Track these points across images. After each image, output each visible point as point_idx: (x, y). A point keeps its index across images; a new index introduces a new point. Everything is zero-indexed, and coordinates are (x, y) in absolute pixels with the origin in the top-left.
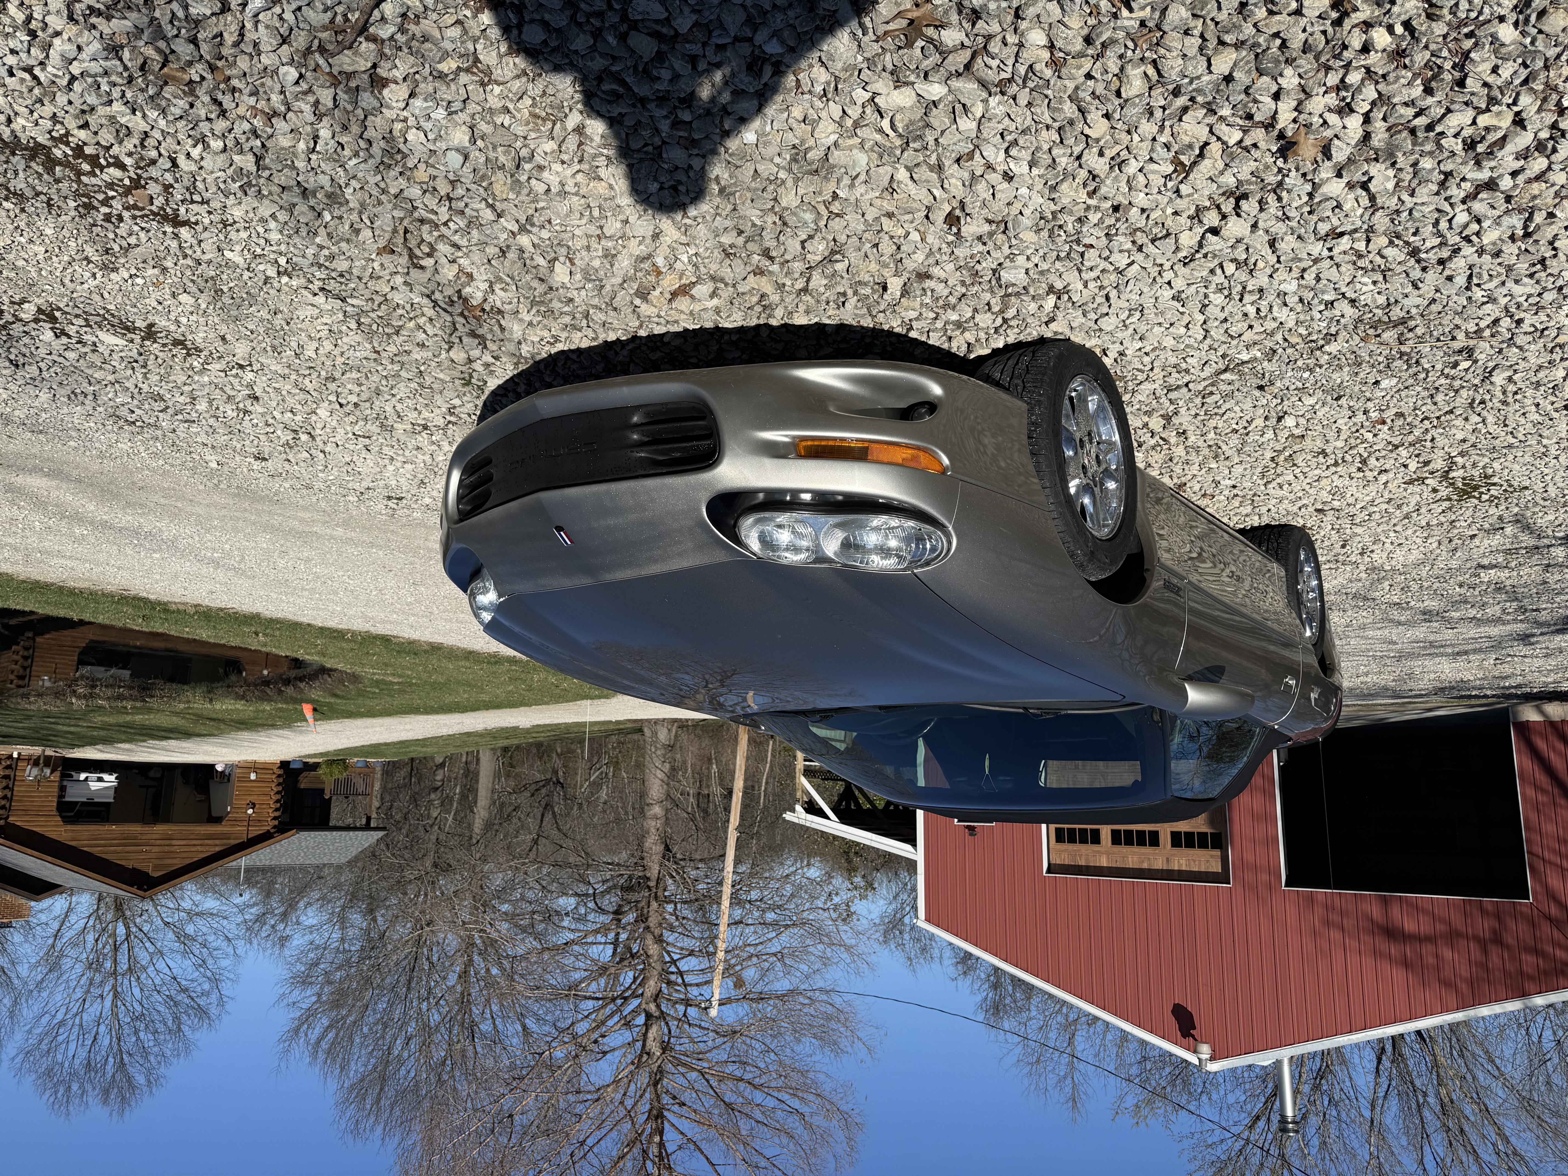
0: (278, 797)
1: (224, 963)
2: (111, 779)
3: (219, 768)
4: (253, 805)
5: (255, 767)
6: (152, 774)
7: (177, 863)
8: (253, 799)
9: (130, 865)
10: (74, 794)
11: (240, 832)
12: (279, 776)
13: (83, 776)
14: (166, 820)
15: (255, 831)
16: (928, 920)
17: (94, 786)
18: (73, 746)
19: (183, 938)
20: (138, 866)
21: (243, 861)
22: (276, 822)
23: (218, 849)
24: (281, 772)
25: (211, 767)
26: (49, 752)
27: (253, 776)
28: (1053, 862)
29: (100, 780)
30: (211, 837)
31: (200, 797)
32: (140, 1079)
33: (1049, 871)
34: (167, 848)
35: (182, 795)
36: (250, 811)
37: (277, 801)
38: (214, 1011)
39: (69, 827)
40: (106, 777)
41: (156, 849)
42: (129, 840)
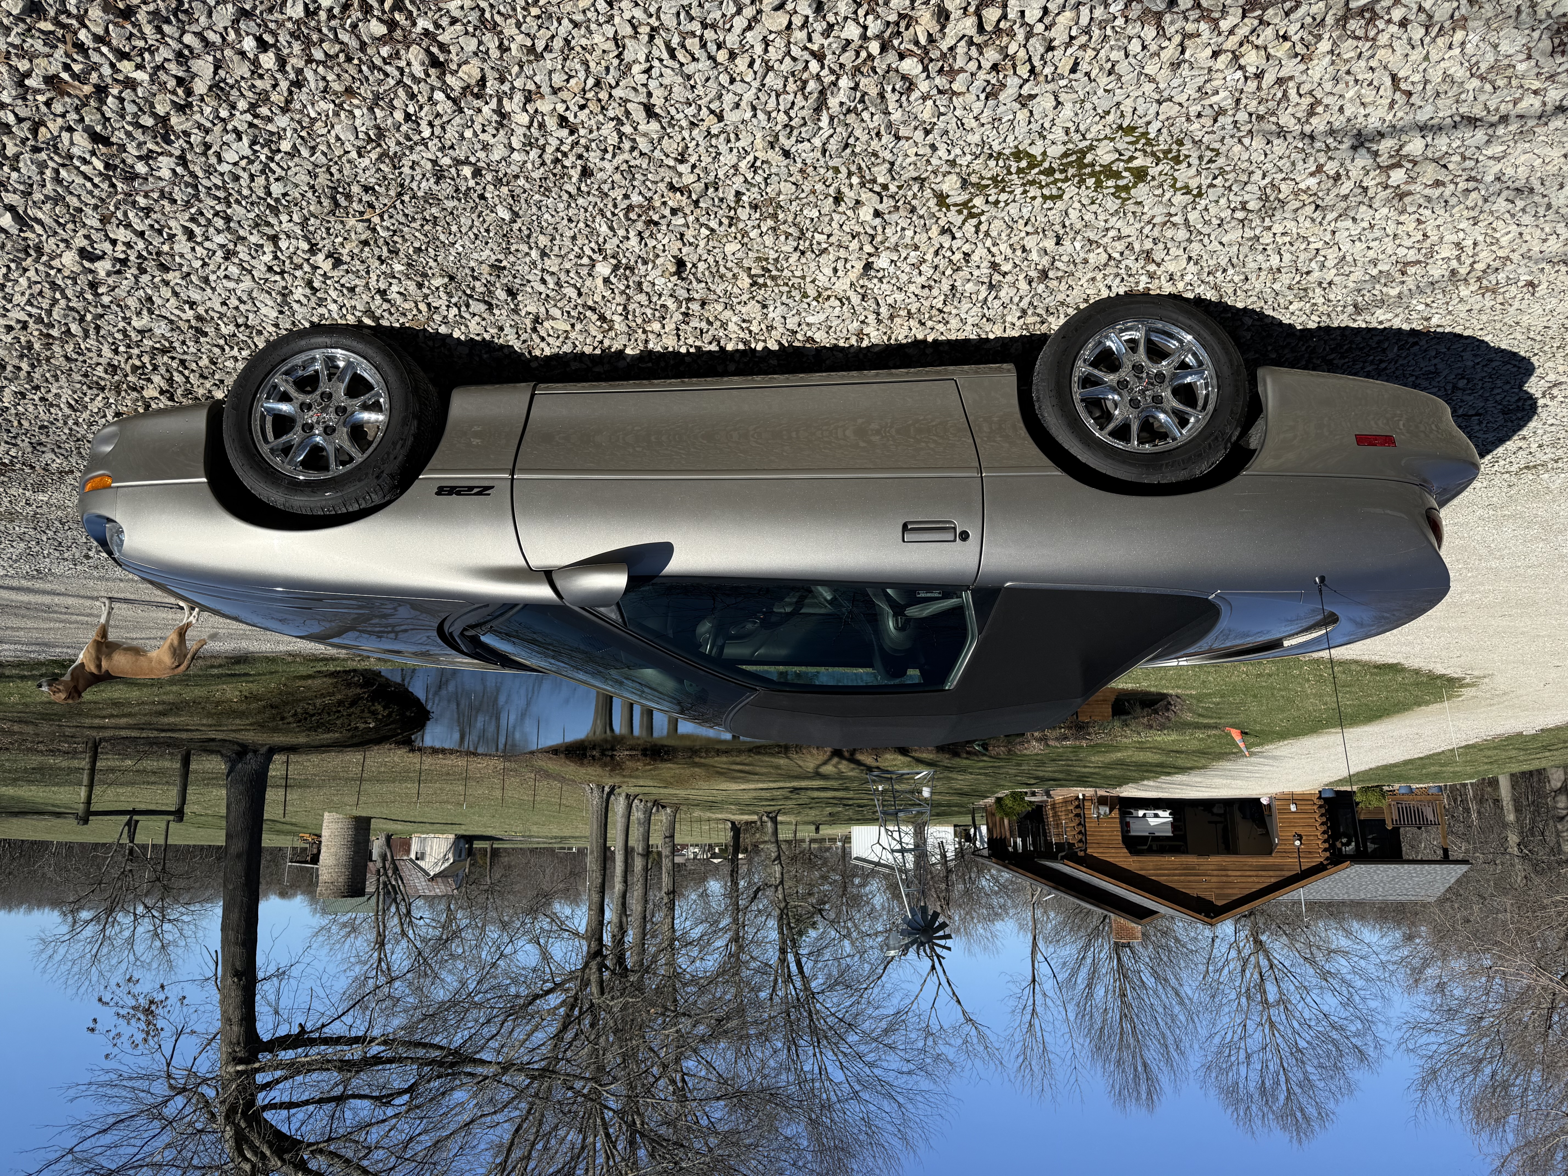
0: (1324, 828)
2: (1165, 816)
4: (1300, 838)
6: (1215, 810)
8: (1299, 830)
9: (1193, 893)
10: (1137, 830)
11: (1292, 865)
12: (1320, 807)
13: (1141, 813)
15: (1307, 864)
17: (1153, 822)
20: (1202, 894)
21: (1302, 893)
22: (1328, 854)
23: (1273, 880)
24: (1321, 802)
25: (1257, 801)
26: (1101, 792)
27: (1293, 808)
29: (1156, 816)
30: (1264, 868)
31: (1260, 831)
34: (1224, 879)
35: (1244, 829)
36: (1297, 843)
37: (1324, 833)
39: (1135, 858)
40: (1160, 813)
41: (1214, 879)
42: (1189, 870)
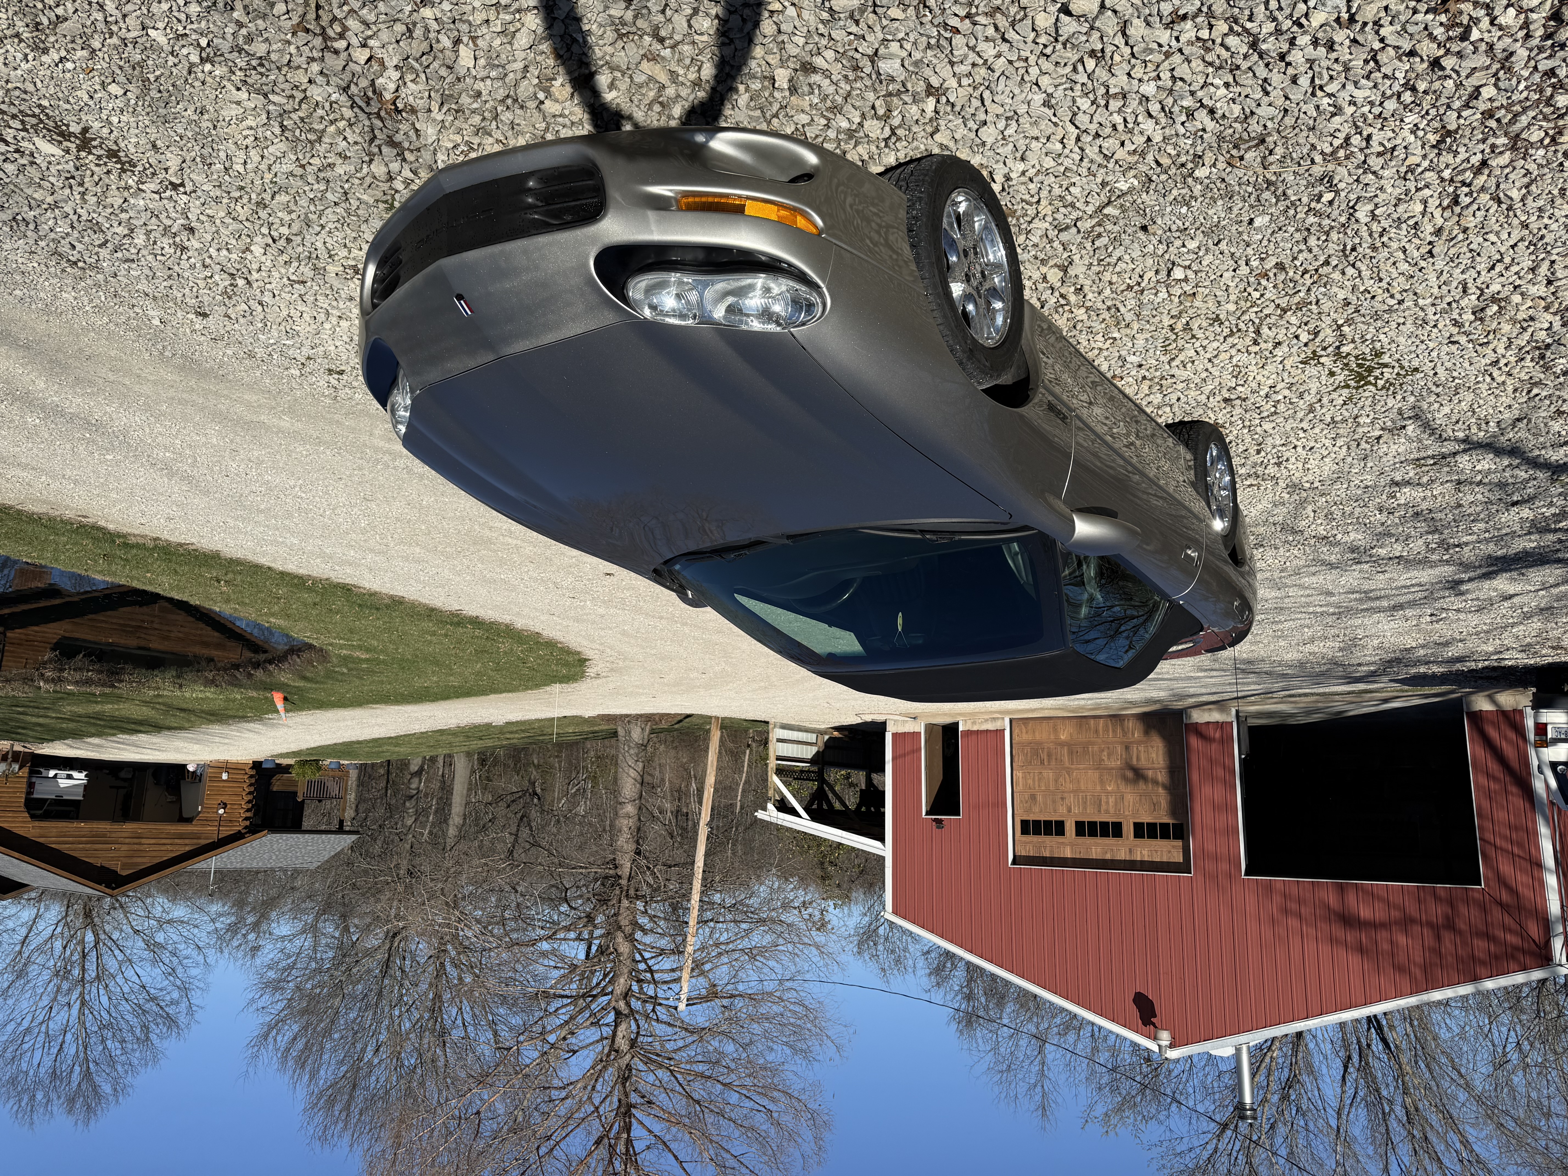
0: (250, 797)
1: (194, 972)
2: (80, 777)
3: (191, 768)
4: (225, 806)
5: (227, 767)
6: (123, 774)
7: (146, 862)
8: (224, 799)
9: (98, 862)
10: (42, 791)
11: (211, 832)
12: (251, 776)
13: (52, 773)
14: (137, 818)
15: (226, 832)
16: (895, 912)
17: (64, 783)
18: (42, 740)
19: (153, 946)
20: (106, 864)
21: (213, 863)
22: (248, 823)
23: (188, 848)
24: (253, 772)
25: (183, 767)
26: (18, 747)
27: (225, 776)
28: (1018, 854)
29: (70, 777)
30: (181, 836)
31: (171, 798)
32: (107, 1088)
33: (1014, 862)
34: (136, 847)
35: (153, 795)
36: (221, 811)
37: (249, 802)
38: (182, 1019)
39: (37, 824)
40: (75, 774)
41: (125, 847)
42: (98, 838)
